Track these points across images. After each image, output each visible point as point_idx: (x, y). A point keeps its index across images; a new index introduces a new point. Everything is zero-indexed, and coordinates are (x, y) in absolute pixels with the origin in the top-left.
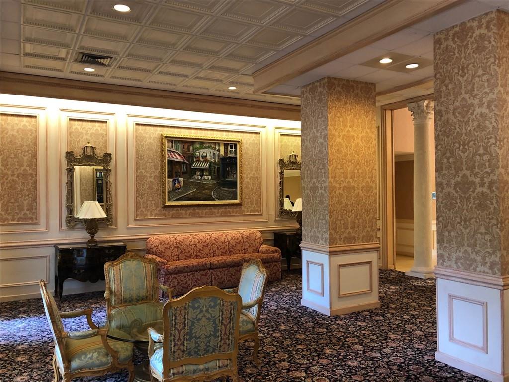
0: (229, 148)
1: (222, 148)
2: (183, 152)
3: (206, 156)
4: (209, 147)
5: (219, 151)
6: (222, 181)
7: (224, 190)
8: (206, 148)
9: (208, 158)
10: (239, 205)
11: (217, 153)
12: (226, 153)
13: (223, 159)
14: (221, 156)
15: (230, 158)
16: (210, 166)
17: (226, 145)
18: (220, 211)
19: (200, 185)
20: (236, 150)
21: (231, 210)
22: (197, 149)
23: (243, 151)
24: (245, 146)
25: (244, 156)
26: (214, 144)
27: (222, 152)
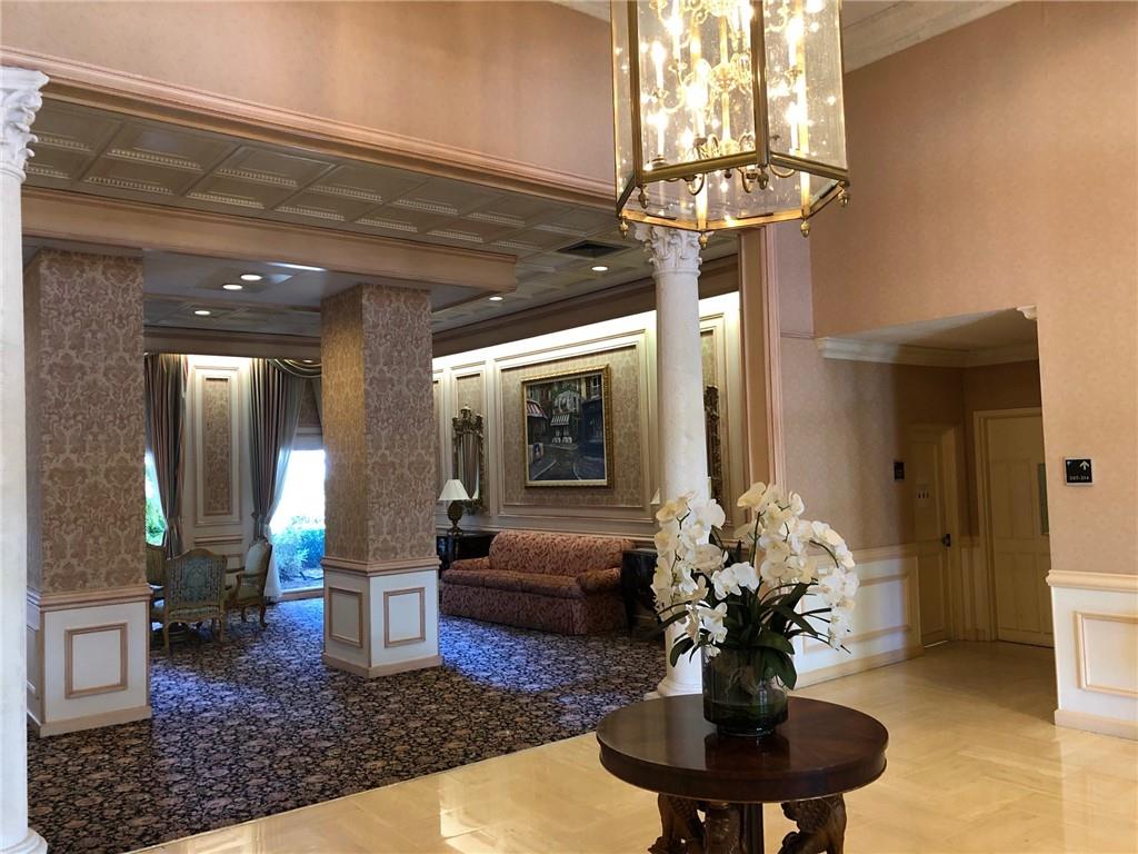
0: (592, 385)
1: (583, 388)
2: (541, 401)
3: (565, 405)
4: (568, 388)
5: (580, 392)
6: (584, 444)
7: (588, 461)
8: (565, 390)
9: (568, 405)
10: (609, 487)
11: (577, 396)
12: (589, 394)
13: (585, 405)
14: (582, 402)
15: (595, 402)
16: (570, 420)
17: (588, 380)
18: (588, 497)
19: (560, 453)
20: (600, 387)
21: (599, 497)
22: (555, 395)
23: (614, 386)
24: (616, 375)
25: (615, 395)
26: (574, 381)
27: (584, 394)
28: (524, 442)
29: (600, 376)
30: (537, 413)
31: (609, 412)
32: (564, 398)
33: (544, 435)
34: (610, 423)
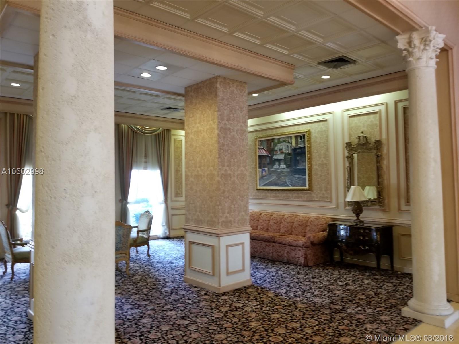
0: (299, 140)
1: (294, 141)
3: (282, 149)
4: (284, 142)
5: (291, 143)
6: (294, 169)
7: (296, 177)
8: (282, 142)
9: (284, 150)
10: (310, 190)
11: (289, 145)
12: (297, 144)
13: (295, 150)
14: (293, 148)
15: (300, 148)
16: (285, 157)
17: (296, 137)
18: (294, 195)
19: (279, 174)
20: (304, 141)
21: (302, 195)
22: (276, 144)
23: (312, 140)
24: (313, 135)
25: (313, 145)
26: (288, 137)
27: (294, 144)
28: (256, 168)
29: (304, 136)
30: (264, 153)
31: (310, 153)
32: (282, 146)
33: (268, 164)
34: (310, 159)
